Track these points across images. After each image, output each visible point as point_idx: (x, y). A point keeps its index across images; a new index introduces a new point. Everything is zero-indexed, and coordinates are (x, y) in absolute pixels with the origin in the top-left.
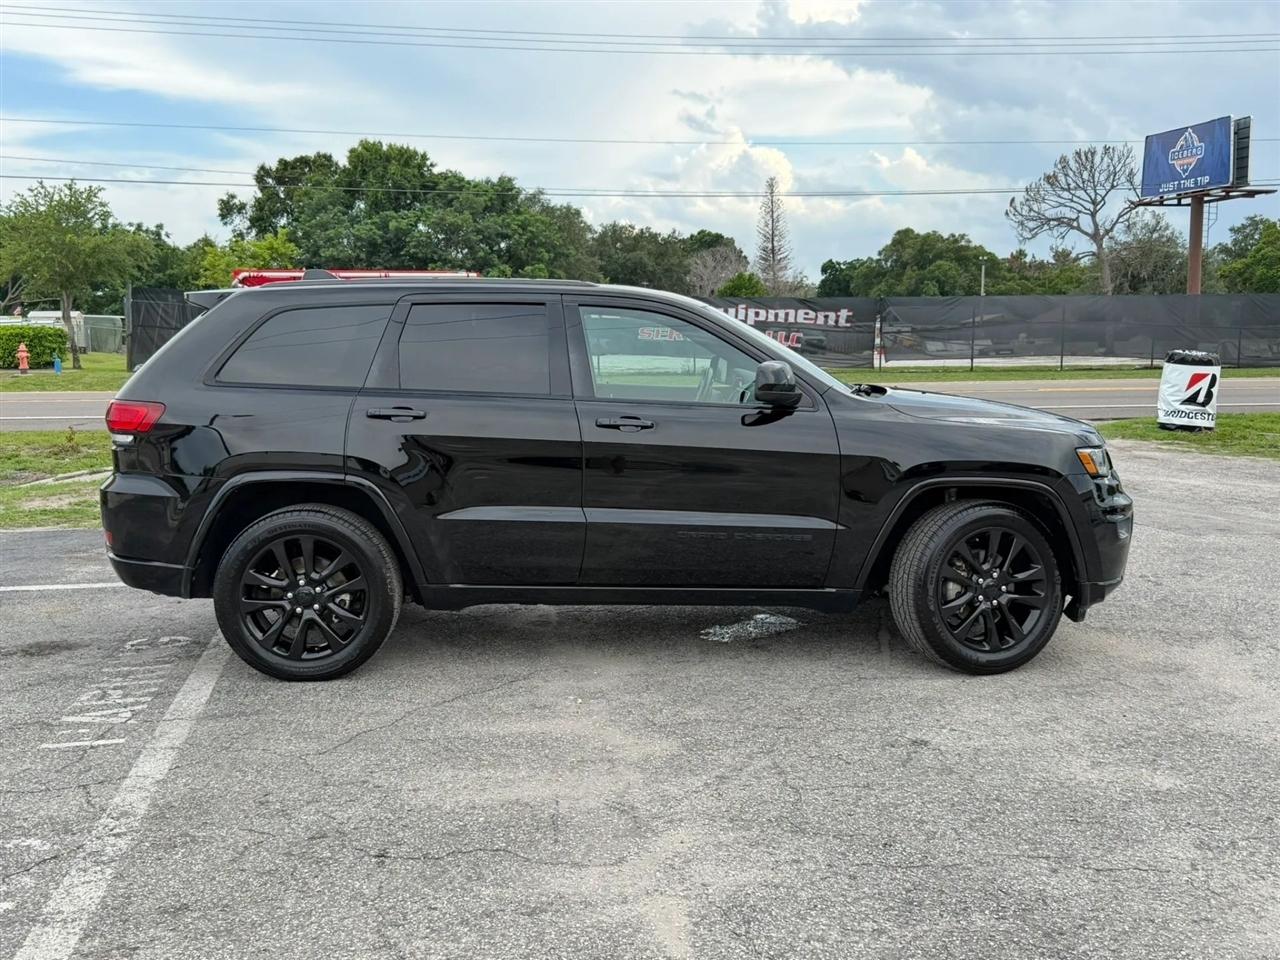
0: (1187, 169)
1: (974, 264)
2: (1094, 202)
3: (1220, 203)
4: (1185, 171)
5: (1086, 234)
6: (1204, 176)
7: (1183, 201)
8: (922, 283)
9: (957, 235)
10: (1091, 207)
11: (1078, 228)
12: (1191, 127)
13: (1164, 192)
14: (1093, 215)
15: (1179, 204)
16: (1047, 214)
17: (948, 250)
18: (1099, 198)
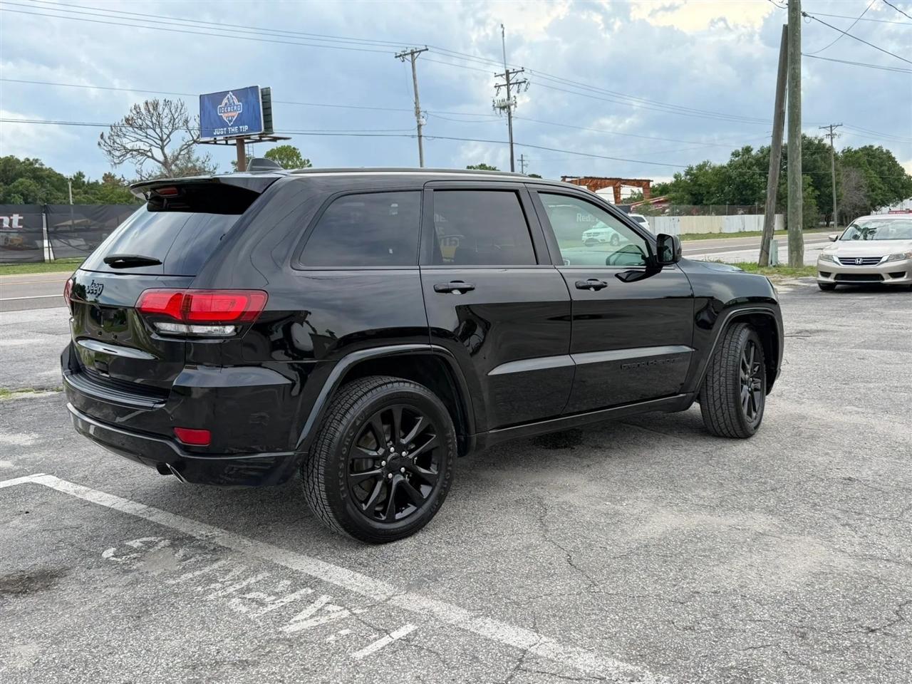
0: (232, 119)
1: (48, 182)
2: (161, 140)
3: (254, 144)
4: (230, 121)
5: (159, 162)
6: (244, 125)
7: (229, 142)
8: (10, 196)
9: (31, 160)
10: (160, 142)
11: (153, 158)
12: (232, 91)
13: (217, 135)
14: (162, 148)
15: (227, 144)
16: (129, 146)
17: (26, 171)
18: (165, 137)
